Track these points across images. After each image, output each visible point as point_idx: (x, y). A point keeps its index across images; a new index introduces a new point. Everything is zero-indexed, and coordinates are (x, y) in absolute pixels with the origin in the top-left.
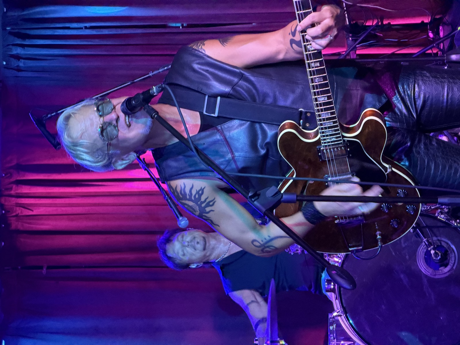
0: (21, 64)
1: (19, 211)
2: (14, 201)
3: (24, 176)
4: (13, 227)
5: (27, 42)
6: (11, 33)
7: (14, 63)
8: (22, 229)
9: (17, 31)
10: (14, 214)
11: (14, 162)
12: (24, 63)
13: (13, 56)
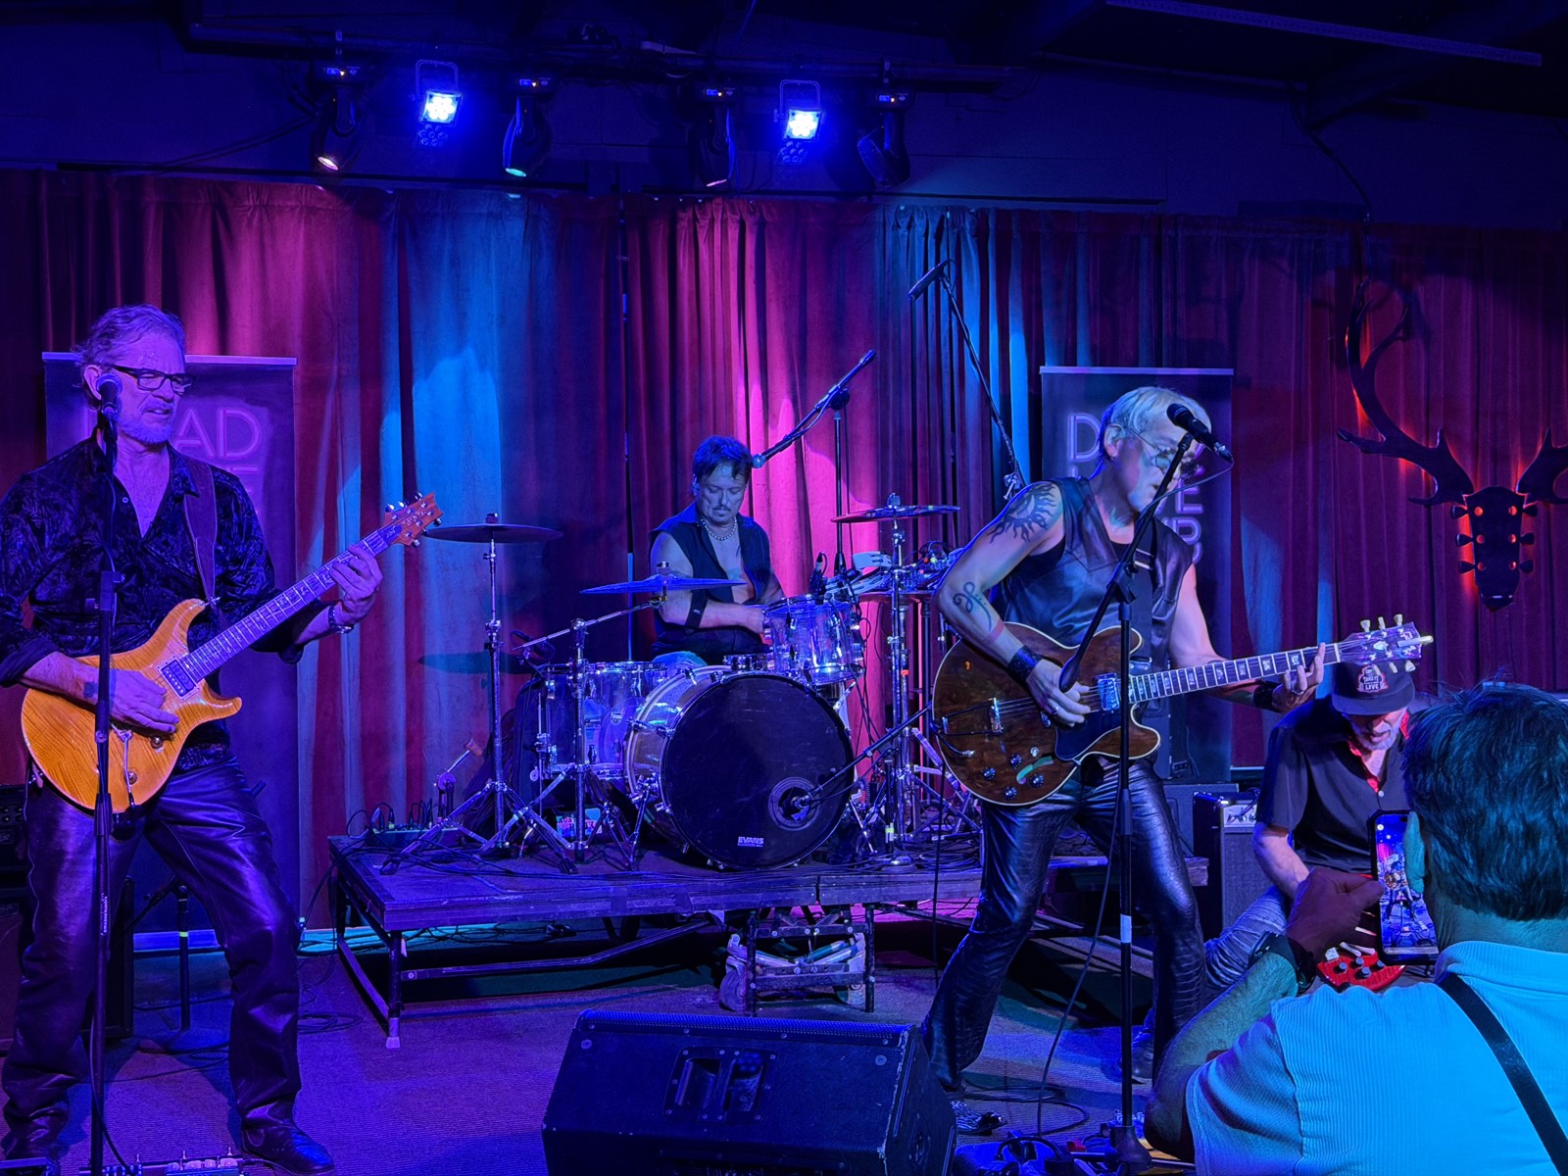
0: (903, 231)
1: (704, 223)
2: (718, 216)
3: (751, 231)
4: (682, 215)
5: (931, 240)
6: (943, 217)
7: (904, 222)
8: (679, 227)
9: (945, 226)
10: (698, 216)
11: (768, 218)
12: (903, 236)
13: (912, 219)
